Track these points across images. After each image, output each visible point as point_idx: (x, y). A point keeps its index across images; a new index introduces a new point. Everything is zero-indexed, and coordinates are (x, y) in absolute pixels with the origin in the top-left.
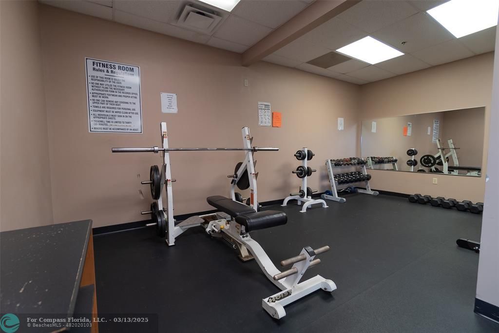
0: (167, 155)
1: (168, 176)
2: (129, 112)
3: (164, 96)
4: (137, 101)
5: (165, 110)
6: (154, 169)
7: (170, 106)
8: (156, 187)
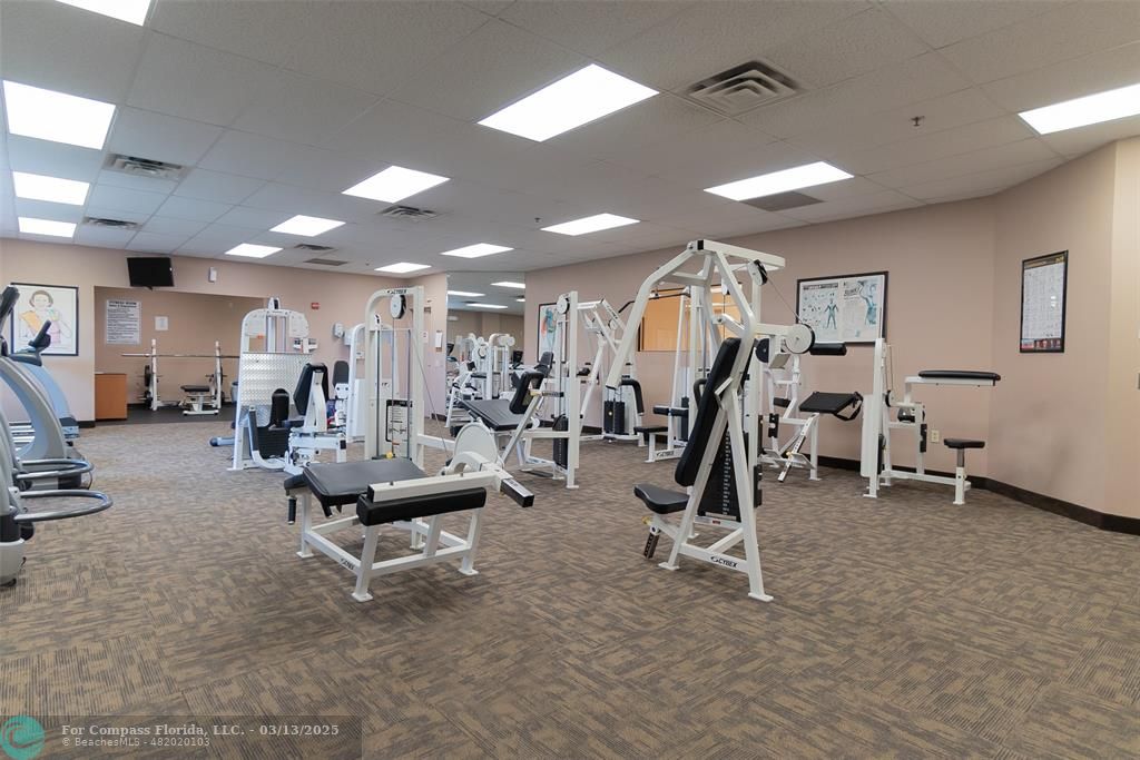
0: (154, 359)
1: (154, 371)
2: (131, 331)
3: (158, 319)
4: (138, 323)
5: (158, 328)
6: (147, 368)
7: (162, 326)
8: (148, 380)
